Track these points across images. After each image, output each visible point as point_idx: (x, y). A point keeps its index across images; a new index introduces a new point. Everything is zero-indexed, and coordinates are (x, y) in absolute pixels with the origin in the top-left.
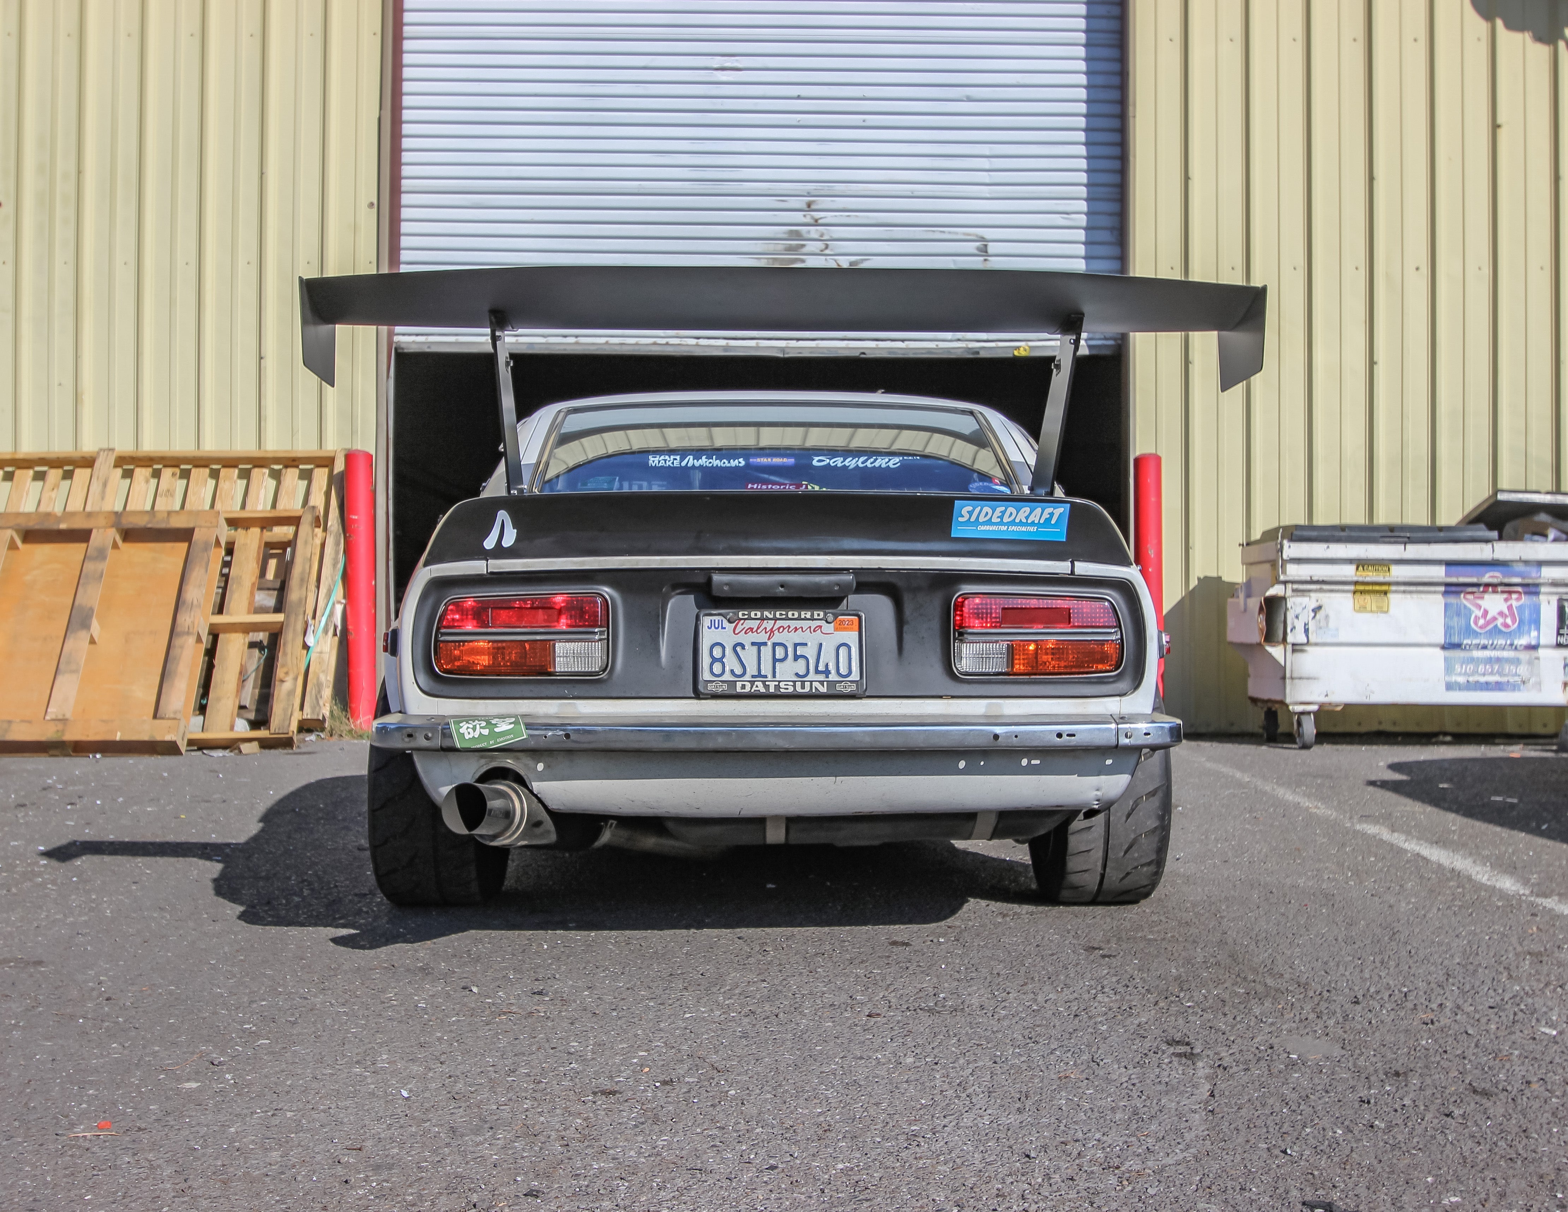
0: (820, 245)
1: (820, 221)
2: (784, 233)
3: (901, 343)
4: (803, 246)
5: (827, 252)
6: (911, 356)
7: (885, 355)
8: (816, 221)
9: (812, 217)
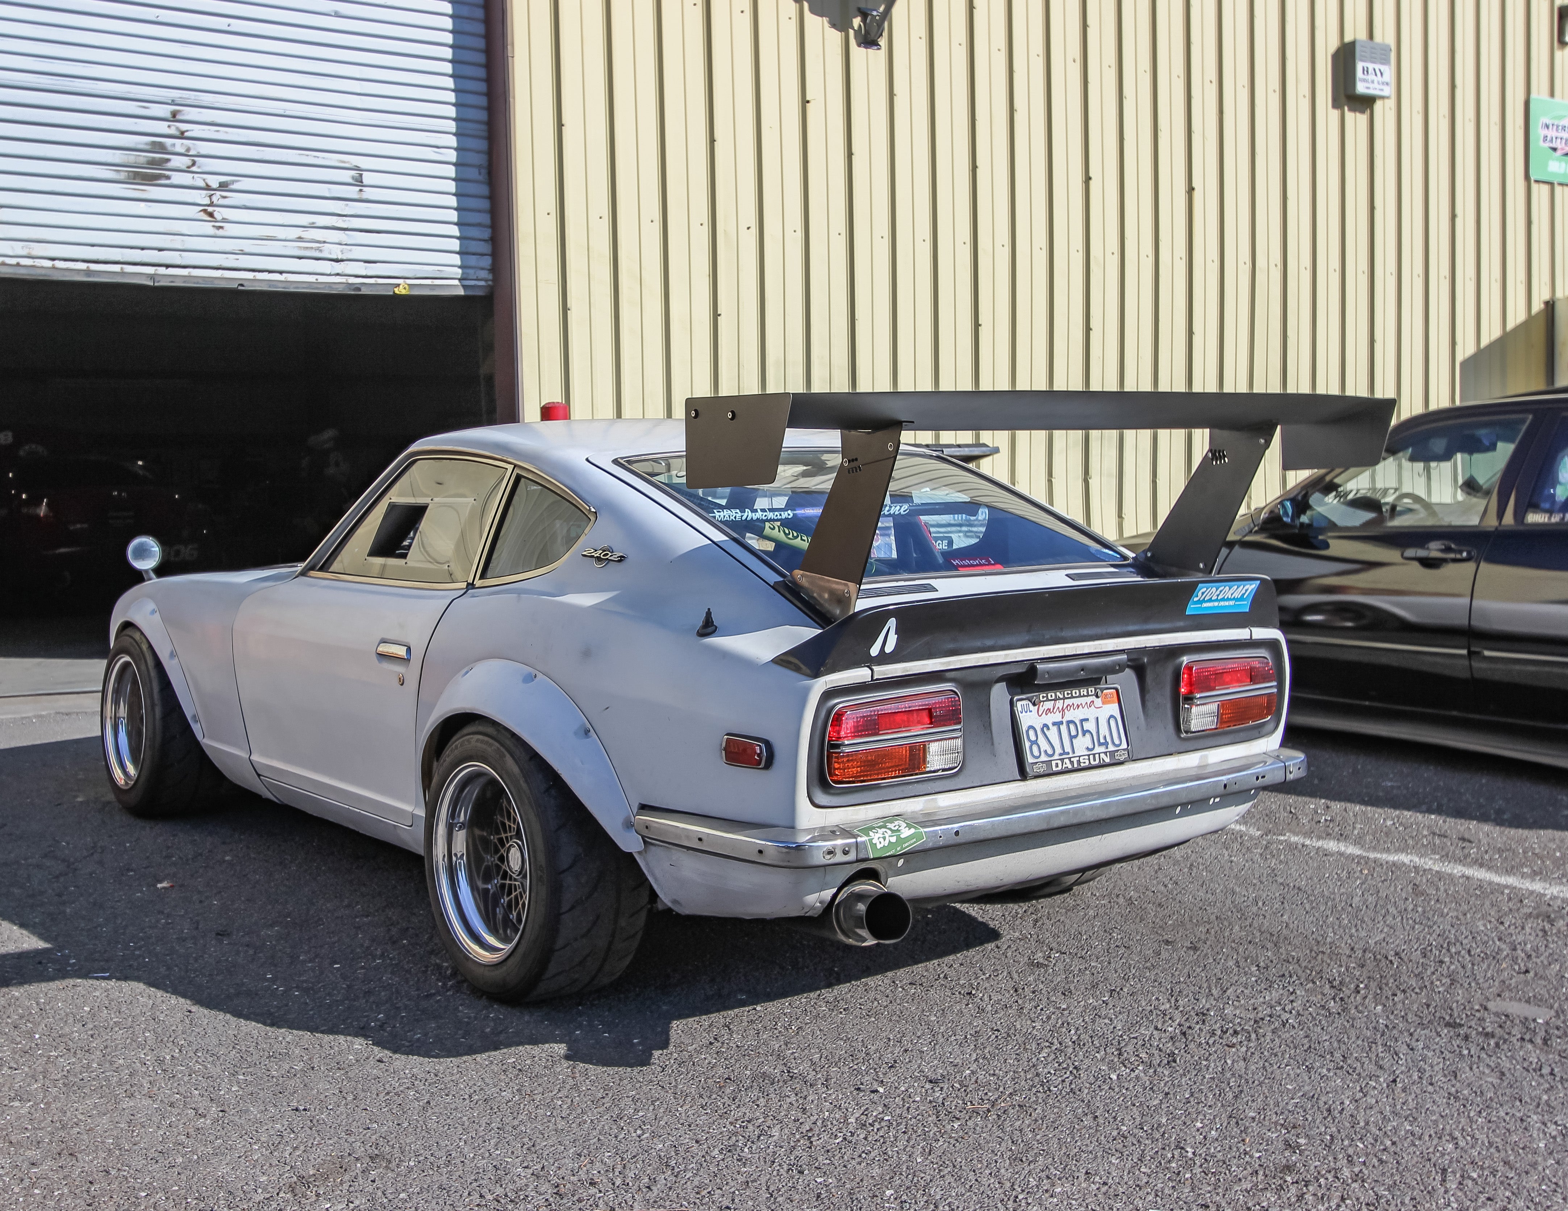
0: (186, 161)
1: (186, 134)
2: (146, 144)
3: (278, 275)
4: (168, 160)
5: (194, 169)
6: (292, 290)
7: (265, 288)
8: (183, 133)
9: (177, 128)
